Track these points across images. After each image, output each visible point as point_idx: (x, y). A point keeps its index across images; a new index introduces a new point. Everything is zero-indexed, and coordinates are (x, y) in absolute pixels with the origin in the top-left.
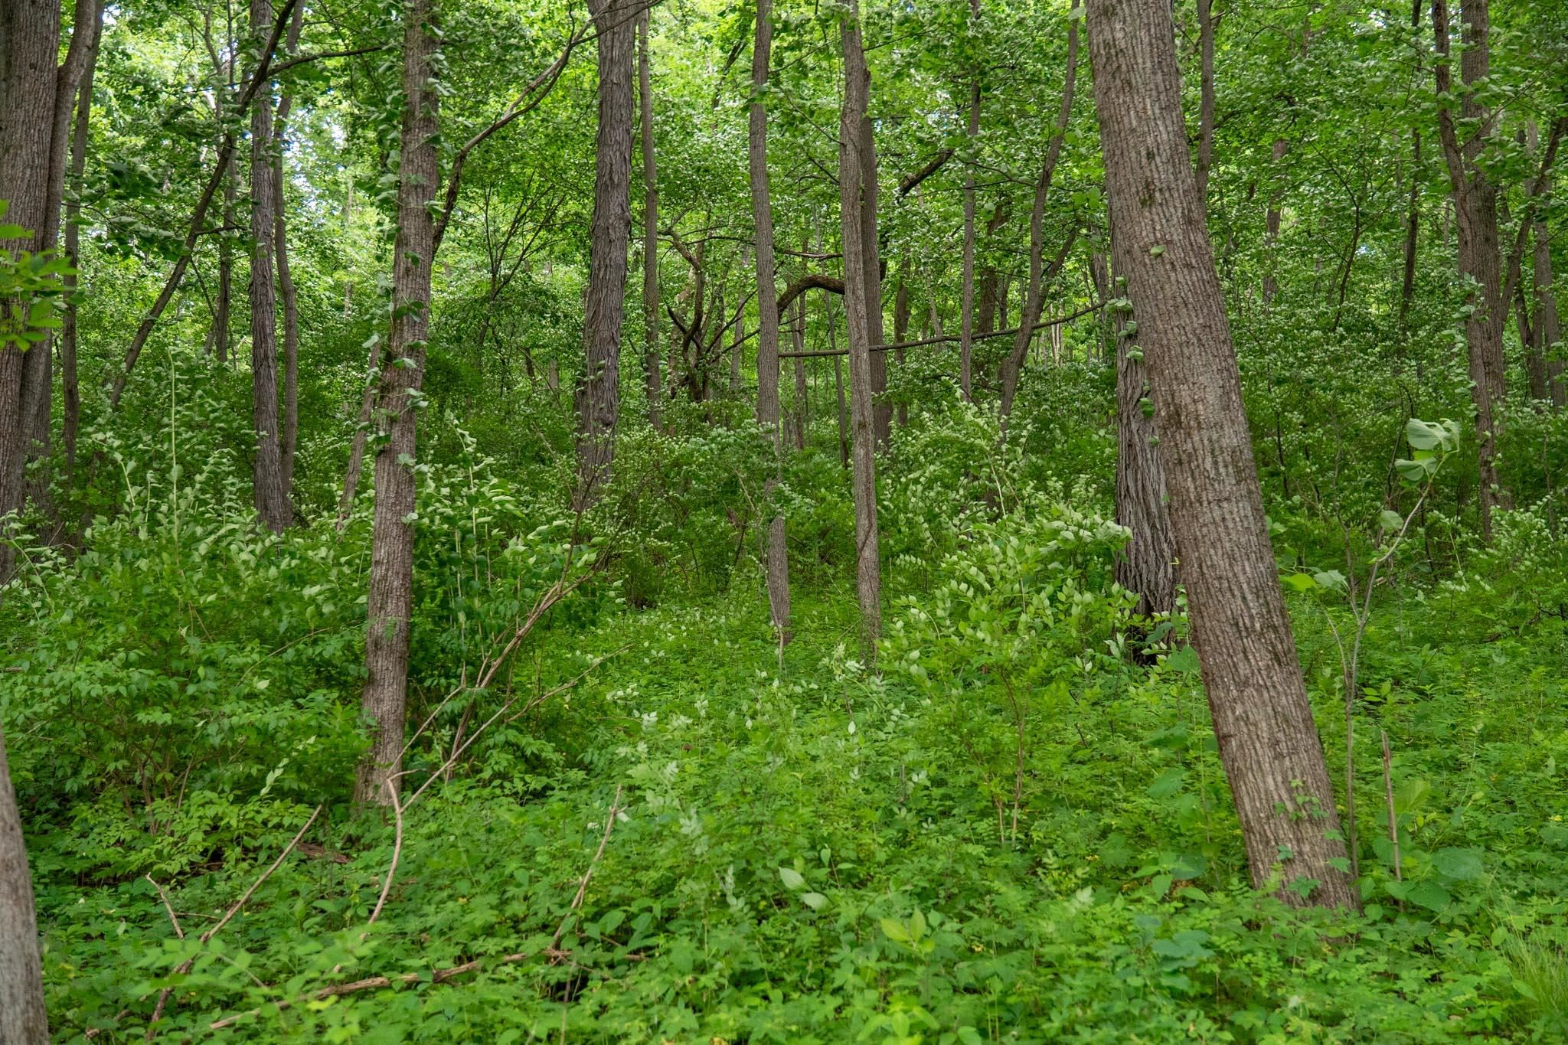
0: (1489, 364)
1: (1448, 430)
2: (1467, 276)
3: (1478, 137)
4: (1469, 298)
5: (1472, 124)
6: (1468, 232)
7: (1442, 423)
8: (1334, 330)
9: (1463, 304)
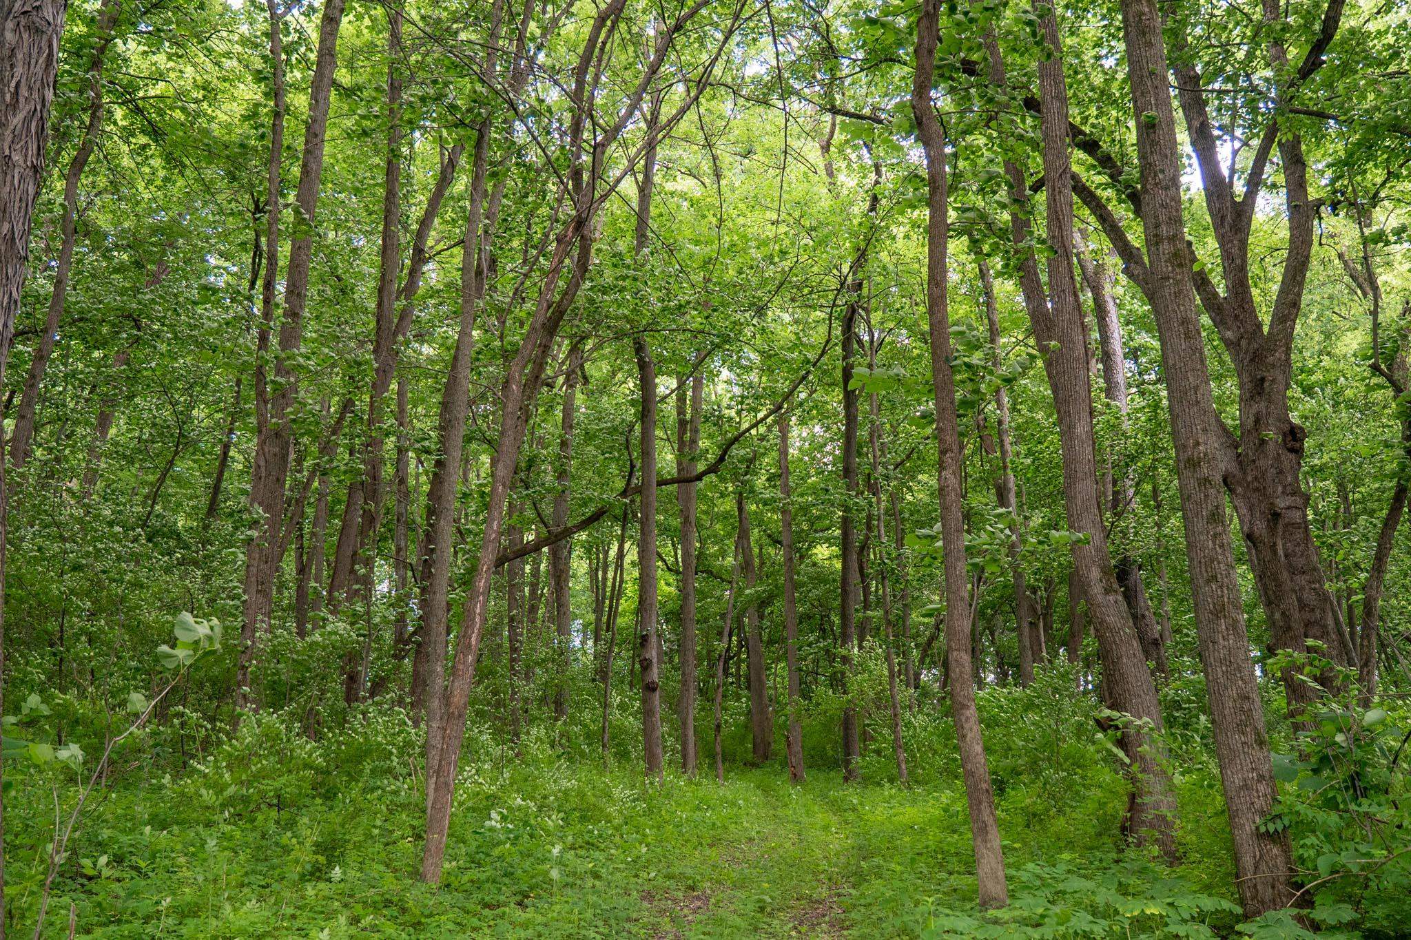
0: (262, 583)
1: (212, 628)
2: (256, 506)
3: (284, 395)
4: (254, 524)
5: (280, 384)
6: (263, 469)
7: (209, 621)
8: (134, 530)
9: (250, 528)
